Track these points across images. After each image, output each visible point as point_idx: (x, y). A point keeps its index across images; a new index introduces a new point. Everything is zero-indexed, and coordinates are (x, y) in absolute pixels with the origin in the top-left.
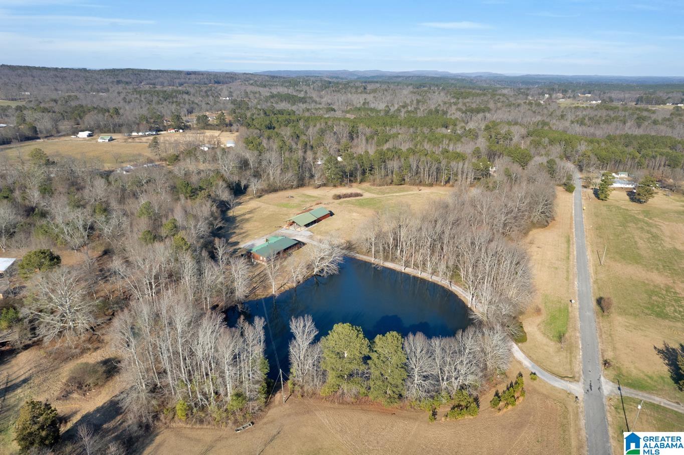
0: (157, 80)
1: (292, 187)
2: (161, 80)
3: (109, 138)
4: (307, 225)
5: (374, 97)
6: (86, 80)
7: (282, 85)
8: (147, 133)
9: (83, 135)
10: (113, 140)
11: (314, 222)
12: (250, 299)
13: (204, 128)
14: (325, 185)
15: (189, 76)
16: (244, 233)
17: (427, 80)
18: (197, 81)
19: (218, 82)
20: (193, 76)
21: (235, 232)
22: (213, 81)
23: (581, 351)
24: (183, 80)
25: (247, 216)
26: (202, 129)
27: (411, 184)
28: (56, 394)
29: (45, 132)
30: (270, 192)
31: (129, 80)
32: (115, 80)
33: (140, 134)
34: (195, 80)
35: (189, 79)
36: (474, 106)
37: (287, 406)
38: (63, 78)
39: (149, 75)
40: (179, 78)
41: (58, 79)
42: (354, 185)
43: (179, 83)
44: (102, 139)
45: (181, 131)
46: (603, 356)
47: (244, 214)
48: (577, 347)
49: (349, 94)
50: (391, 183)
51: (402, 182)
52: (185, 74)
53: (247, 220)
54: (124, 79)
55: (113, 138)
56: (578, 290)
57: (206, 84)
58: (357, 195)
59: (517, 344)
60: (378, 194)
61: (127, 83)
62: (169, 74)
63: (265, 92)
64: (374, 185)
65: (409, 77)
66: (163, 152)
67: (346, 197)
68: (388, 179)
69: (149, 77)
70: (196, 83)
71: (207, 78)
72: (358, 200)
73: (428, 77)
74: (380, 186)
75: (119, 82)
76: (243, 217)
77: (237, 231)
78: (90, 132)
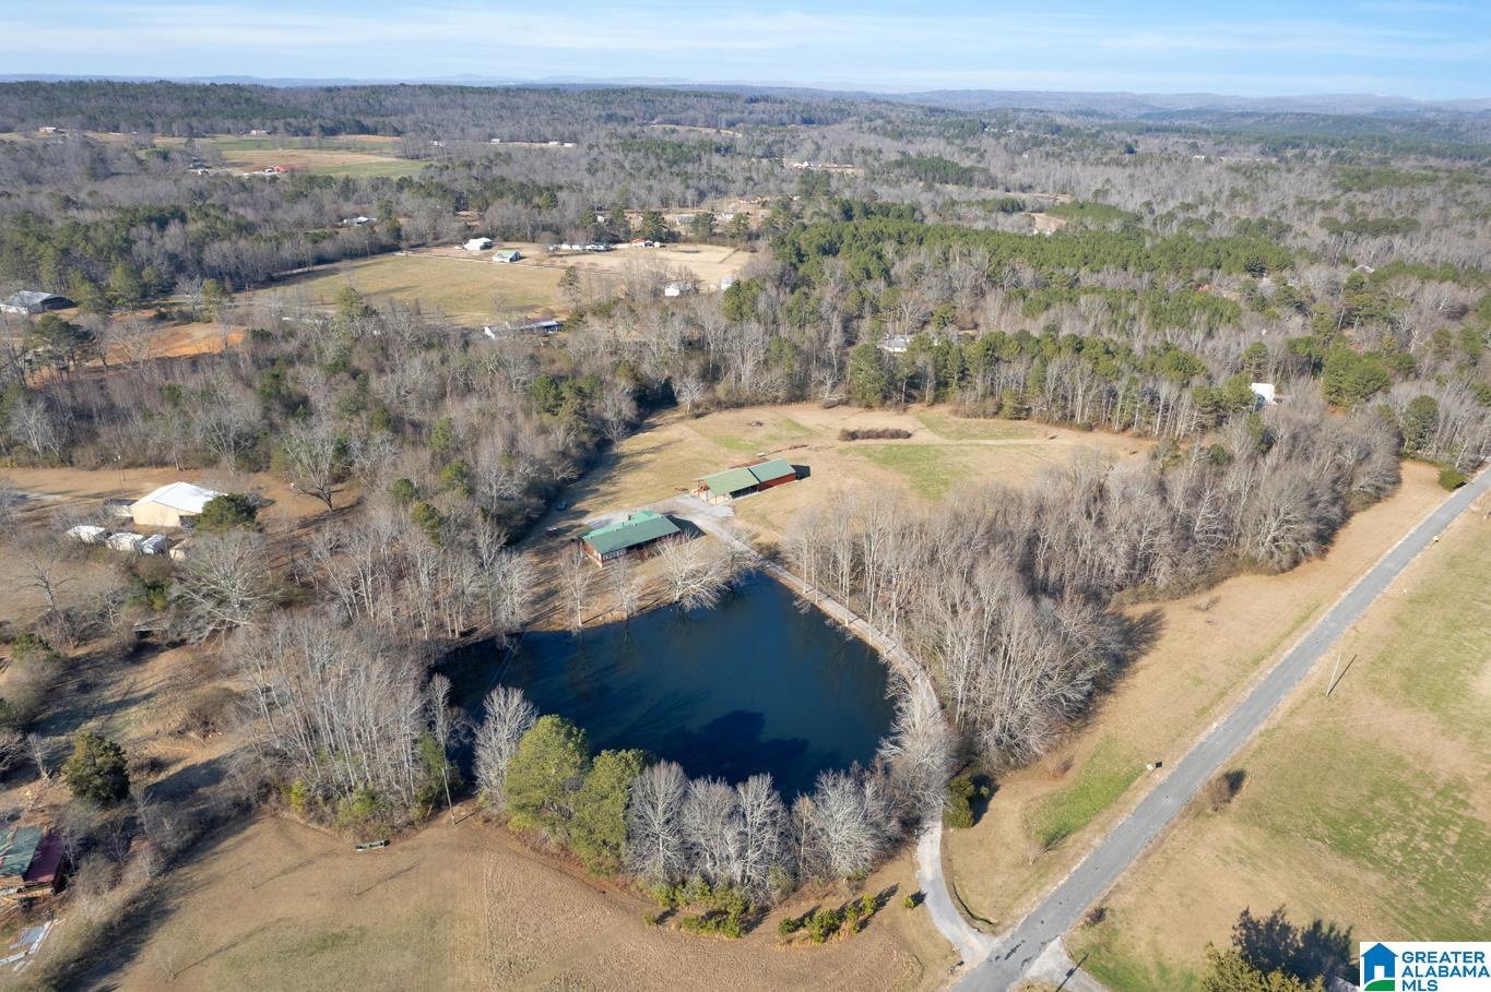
0: (683, 115)
1: (774, 401)
2: (691, 113)
3: (511, 254)
4: (736, 494)
5: (1131, 176)
6: (553, 113)
7: (941, 134)
8: (588, 247)
9: (475, 245)
10: (521, 258)
11: (753, 489)
12: (536, 629)
13: (704, 241)
14: (846, 403)
15: (750, 107)
16: (612, 493)
17: (1321, 123)
18: (766, 117)
19: (808, 121)
20: (760, 106)
21: (597, 490)
22: (798, 117)
23: (1067, 877)
24: (737, 115)
25: (642, 459)
26: (700, 242)
27: (1039, 421)
28: (174, 725)
29: (414, 237)
30: (727, 408)
31: (631, 113)
32: (603, 113)
33: (576, 247)
34: (762, 115)
35: (750, 113)
36: (1375, 214)
37: (456, 830)
38: (514, 109)
39: (671, 103)
40: (732, 110)
41: (504, 113)
42: (915, 407)
43: (727, 121)
44: (502, 255)
45: (657, 244)
46: (1106, 899)
47: (641, 453)
48: (1066, 867)
49: (1078, 166)
50: (996, 413)
51: (1022, 413)
52: (746, 101)
53: (638, 466)
54: (622, 112)
55: (522, 254)
56: (1202, 744)
57: (783, 124)
58: (896, 434)
59: (945, 827)
60: (948, 437)
61: (626, 119)
62: (712, 100)
63: (891, 150)
64: (955, 413)
65: (1276, 115)
66: (586, 295)
67: (869, 437)
68: (990, 405)
69: (670, 107)
70: (763, 122)
71: (788, 112)
72: (891, 446)
73: (1325, 118)
74: (968, 416)
75: (610, 118)
76: (635, 459)
77: (603, 488)
78: (488, 240)
